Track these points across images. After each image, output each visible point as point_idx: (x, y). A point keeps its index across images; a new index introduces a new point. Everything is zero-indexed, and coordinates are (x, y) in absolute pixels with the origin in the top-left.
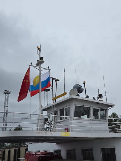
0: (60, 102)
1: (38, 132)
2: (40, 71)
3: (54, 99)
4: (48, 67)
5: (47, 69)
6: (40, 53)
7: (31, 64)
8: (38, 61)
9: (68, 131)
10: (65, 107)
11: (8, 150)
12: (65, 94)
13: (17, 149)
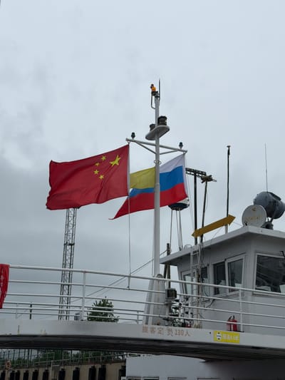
0: (213, 243)
1: (150, 325)
2: (157, 154)
3: (199, 233)
4: (181, 145)
5: (176, 150)
6: (157, 105)
7: (133, 135)
8: (152, 126)
9: (236, 329)
10: (228, 257)
11: (74, 368)
12: (229, 220)
13: (98, 366)
